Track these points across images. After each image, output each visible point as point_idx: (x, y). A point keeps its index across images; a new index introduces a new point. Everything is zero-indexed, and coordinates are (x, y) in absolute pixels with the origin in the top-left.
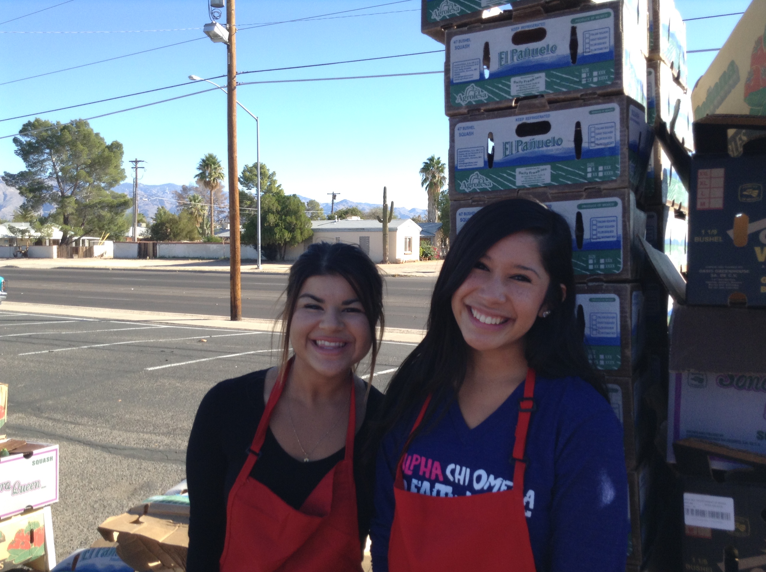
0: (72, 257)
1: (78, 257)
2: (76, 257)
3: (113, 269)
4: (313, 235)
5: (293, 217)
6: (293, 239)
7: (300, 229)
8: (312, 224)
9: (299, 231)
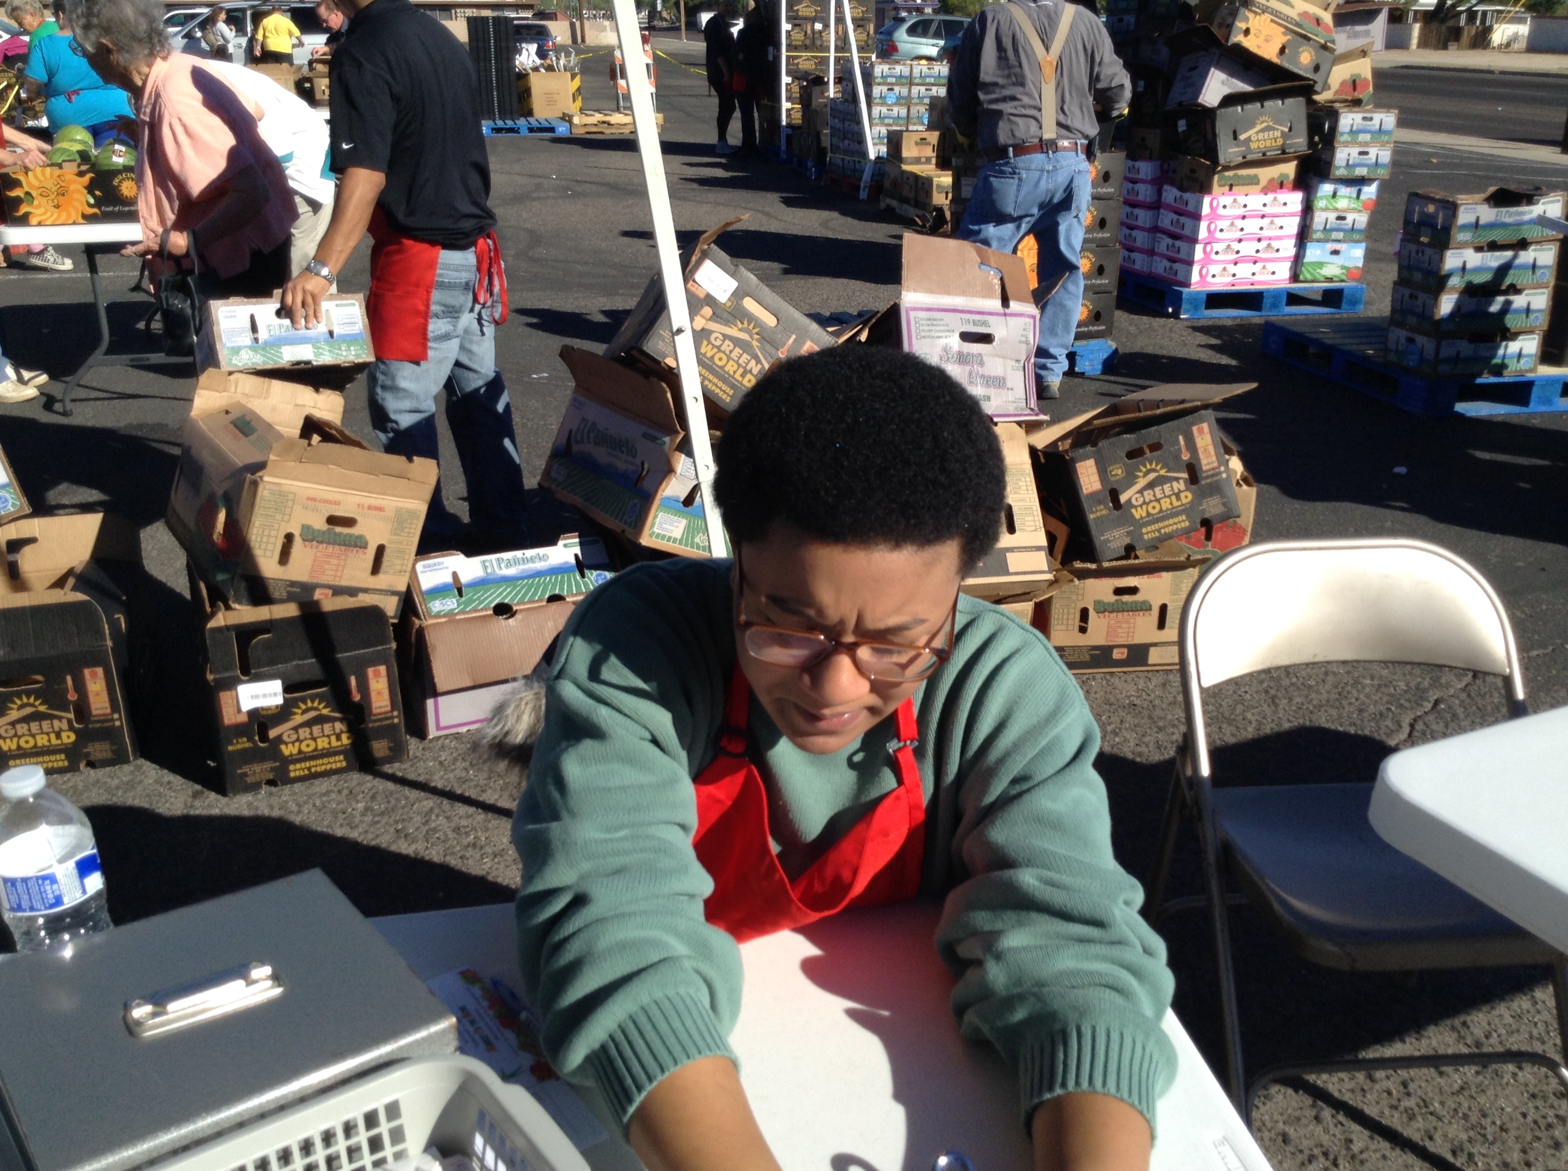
0: (1445, 47)
1: (1458, 49)
2: (1453, 46)
3: (1503, 73)
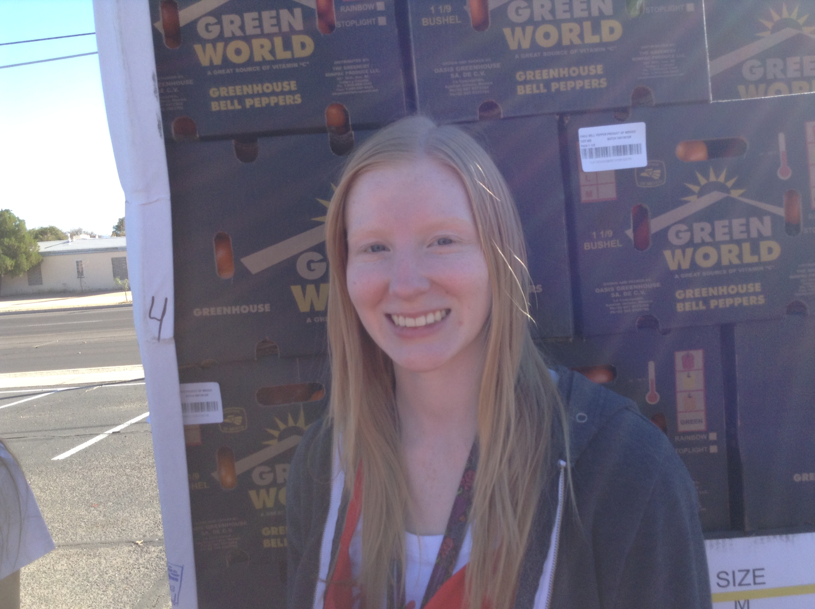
4: (42, 260)
5: (13, 239)
6: (17, 267)
7: (25, 253)
8: (39, 247)
9: (24, 256)
